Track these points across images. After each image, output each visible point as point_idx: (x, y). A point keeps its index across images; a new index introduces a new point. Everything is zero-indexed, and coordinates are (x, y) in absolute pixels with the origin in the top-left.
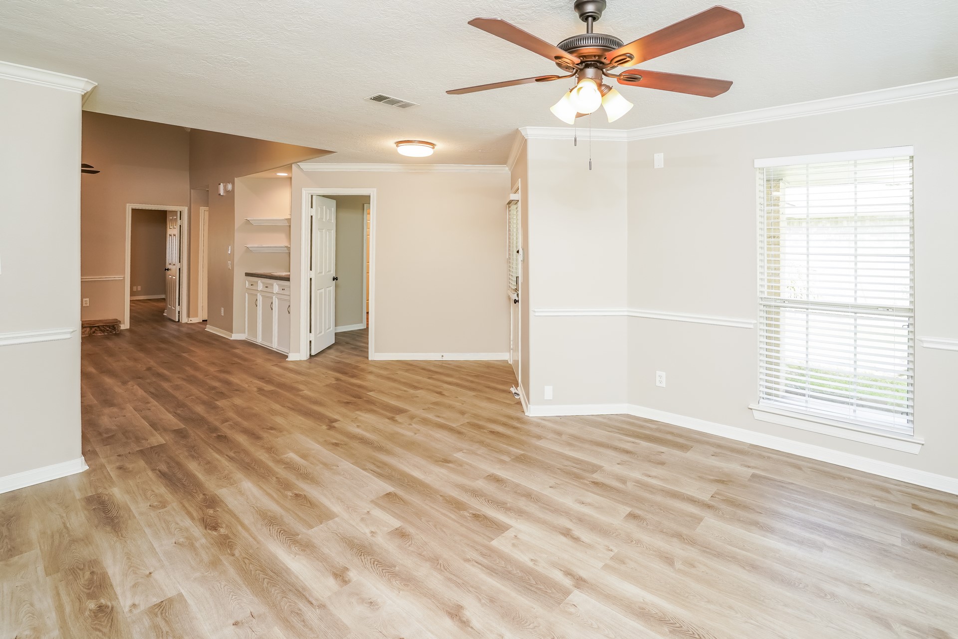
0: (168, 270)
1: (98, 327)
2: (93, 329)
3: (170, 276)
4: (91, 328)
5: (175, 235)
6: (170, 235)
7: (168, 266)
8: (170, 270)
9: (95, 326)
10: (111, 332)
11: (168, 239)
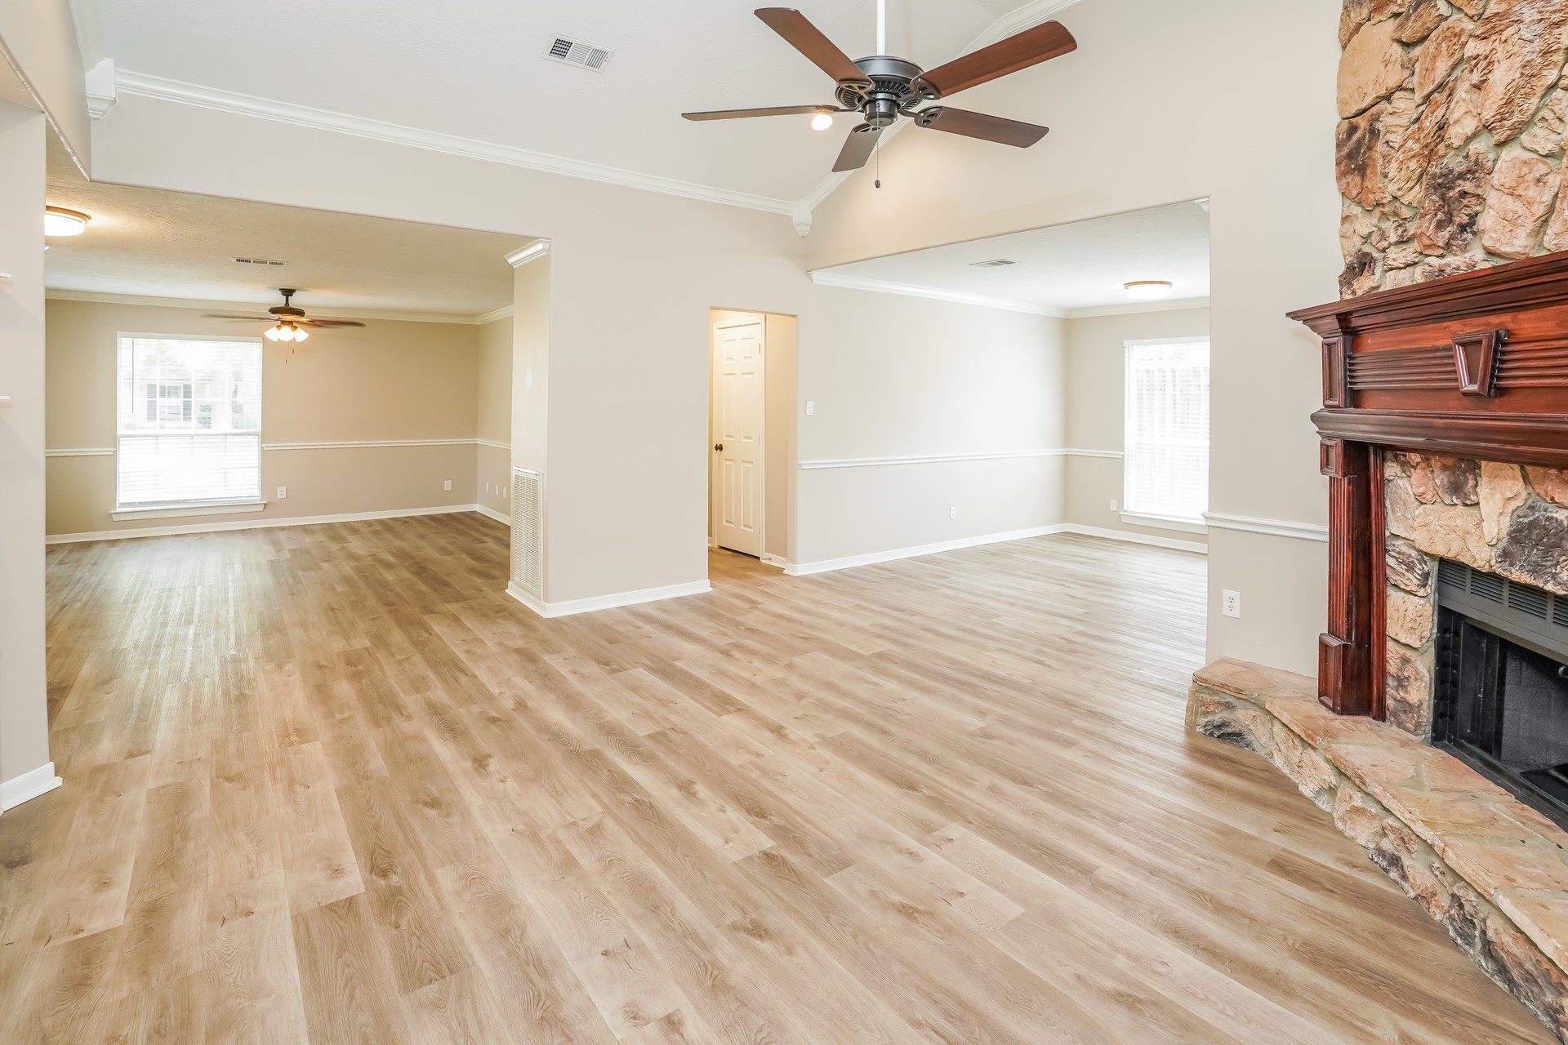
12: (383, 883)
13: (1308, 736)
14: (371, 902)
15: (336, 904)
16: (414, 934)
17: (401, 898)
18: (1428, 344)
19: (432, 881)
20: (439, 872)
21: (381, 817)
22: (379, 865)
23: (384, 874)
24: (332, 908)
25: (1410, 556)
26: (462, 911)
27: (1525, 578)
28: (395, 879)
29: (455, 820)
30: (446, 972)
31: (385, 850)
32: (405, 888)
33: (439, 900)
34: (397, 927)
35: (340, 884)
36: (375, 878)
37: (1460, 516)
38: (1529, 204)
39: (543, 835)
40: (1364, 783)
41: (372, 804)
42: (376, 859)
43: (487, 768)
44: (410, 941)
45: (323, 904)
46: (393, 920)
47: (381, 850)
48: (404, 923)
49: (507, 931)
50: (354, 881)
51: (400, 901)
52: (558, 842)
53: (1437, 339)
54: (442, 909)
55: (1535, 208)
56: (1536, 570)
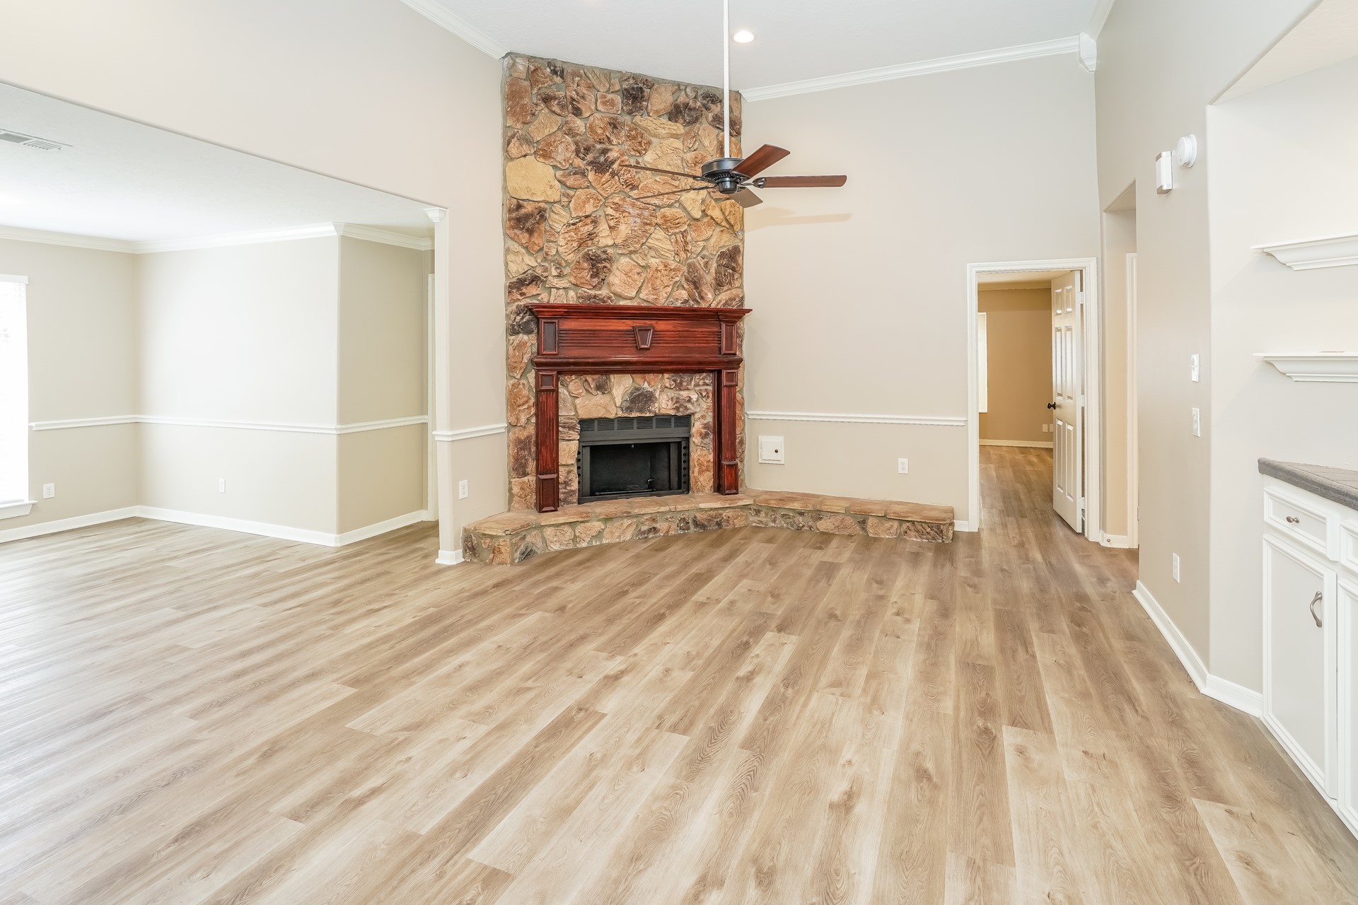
0: (1054, 406)
1: (913, 522)
2: (905, 526)
3: (1060, 423)
4: (901, 521)
5: (1069, 329)
6: (1059, 330)
7: (1057, 400)
8: (1059, 406)
9: (908, 521)
10: (934, 538)
11: (1056, 337)
12: (989, 725)
13: (585, 517)
14: (1000, 716)
15: (1023, 727)
16: (980, 686)
17: (980, 708)
18: (611, 328)
19: (957, 708)
20: (950, 711)
21: (975, 787)
22: (987, 741)
23: (986, 731)
24: (1026, 726)
25: (572, 423)
26: (949, 684)
27: (638, 414)
28: (980, 723)
29: (915, 747)
30: (971, 665)
31: (981, 750)
32: (976, 714)
33: (958, 696)
34: (988, 694)
35: (1019, 740)
36: (994, 731)
37: (600, 398)
38: (635, 281)
39: (869, 699)
40: (629, 513)
41: (978, 813)
42: (989, 745)
43: (848, 789)
44: (983, 684)
45: (1032, 732)
46: (989, 699)
47: (984, 751)
48: (983, 694)
49: (932, 664)
50: (1009, 737)
51: (982, 707)
52: (864, 690)
53: (619, 326)
54: (959, 690)
55: (638, 283)
56: (641, 411)
